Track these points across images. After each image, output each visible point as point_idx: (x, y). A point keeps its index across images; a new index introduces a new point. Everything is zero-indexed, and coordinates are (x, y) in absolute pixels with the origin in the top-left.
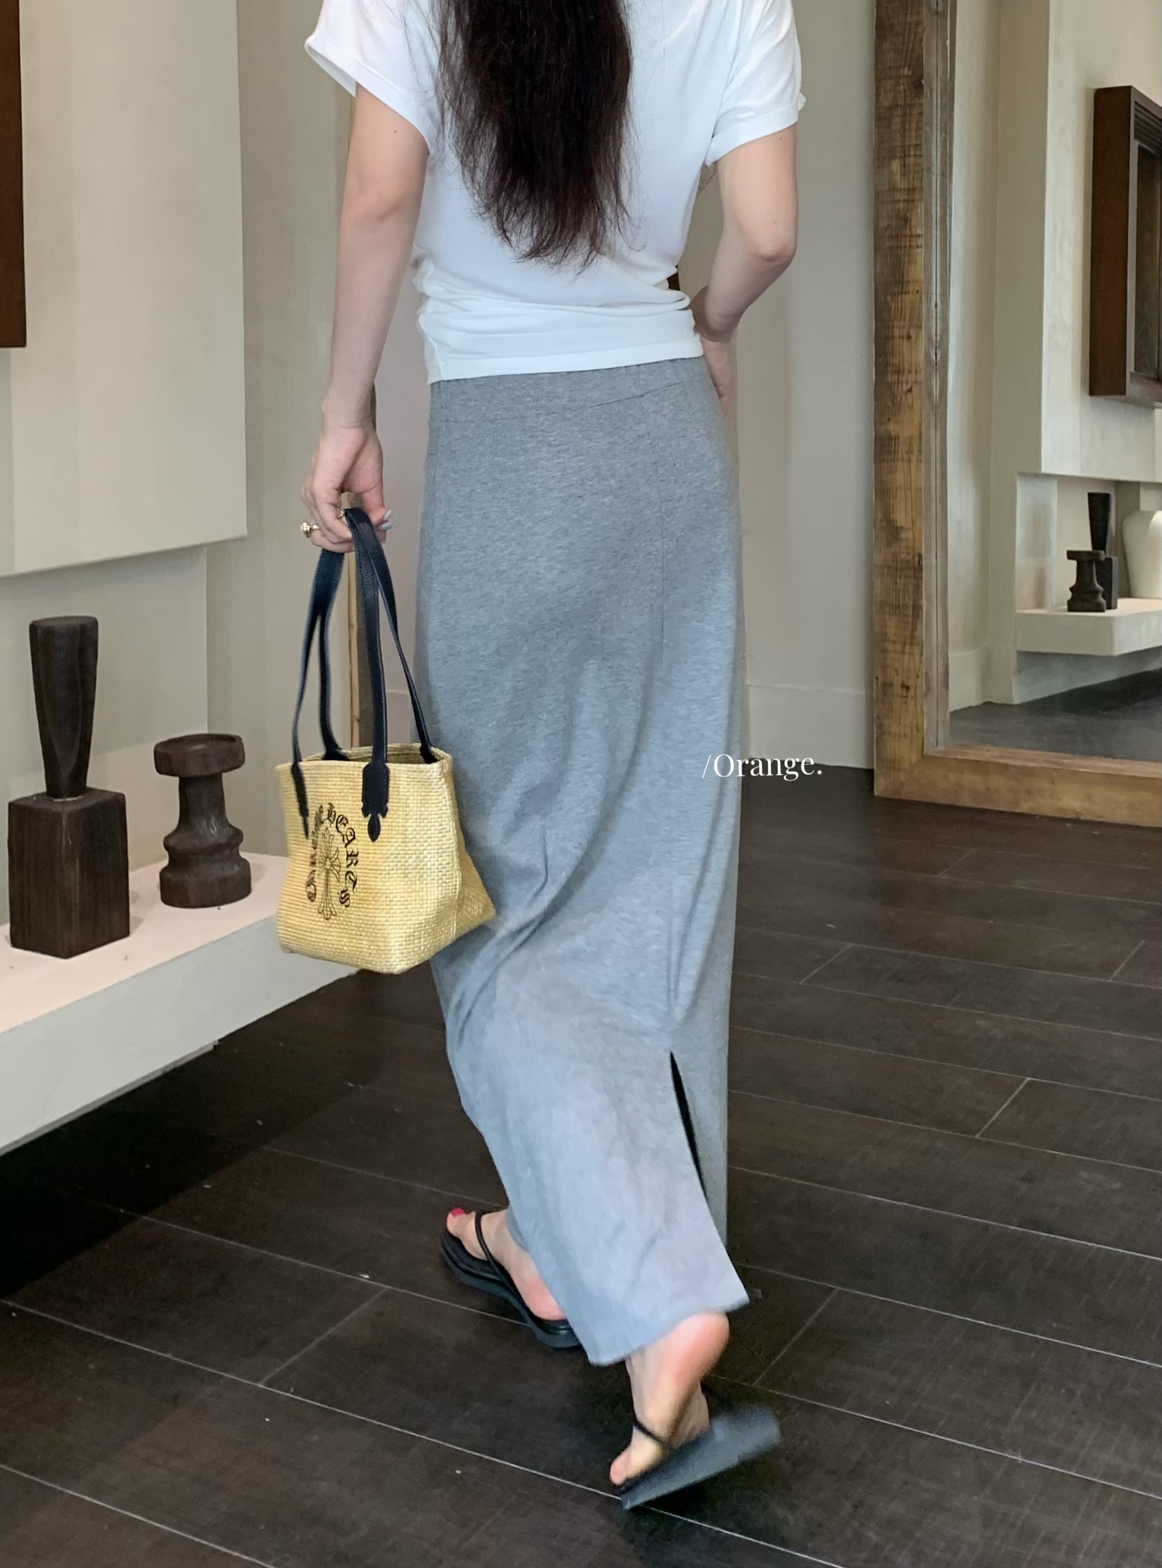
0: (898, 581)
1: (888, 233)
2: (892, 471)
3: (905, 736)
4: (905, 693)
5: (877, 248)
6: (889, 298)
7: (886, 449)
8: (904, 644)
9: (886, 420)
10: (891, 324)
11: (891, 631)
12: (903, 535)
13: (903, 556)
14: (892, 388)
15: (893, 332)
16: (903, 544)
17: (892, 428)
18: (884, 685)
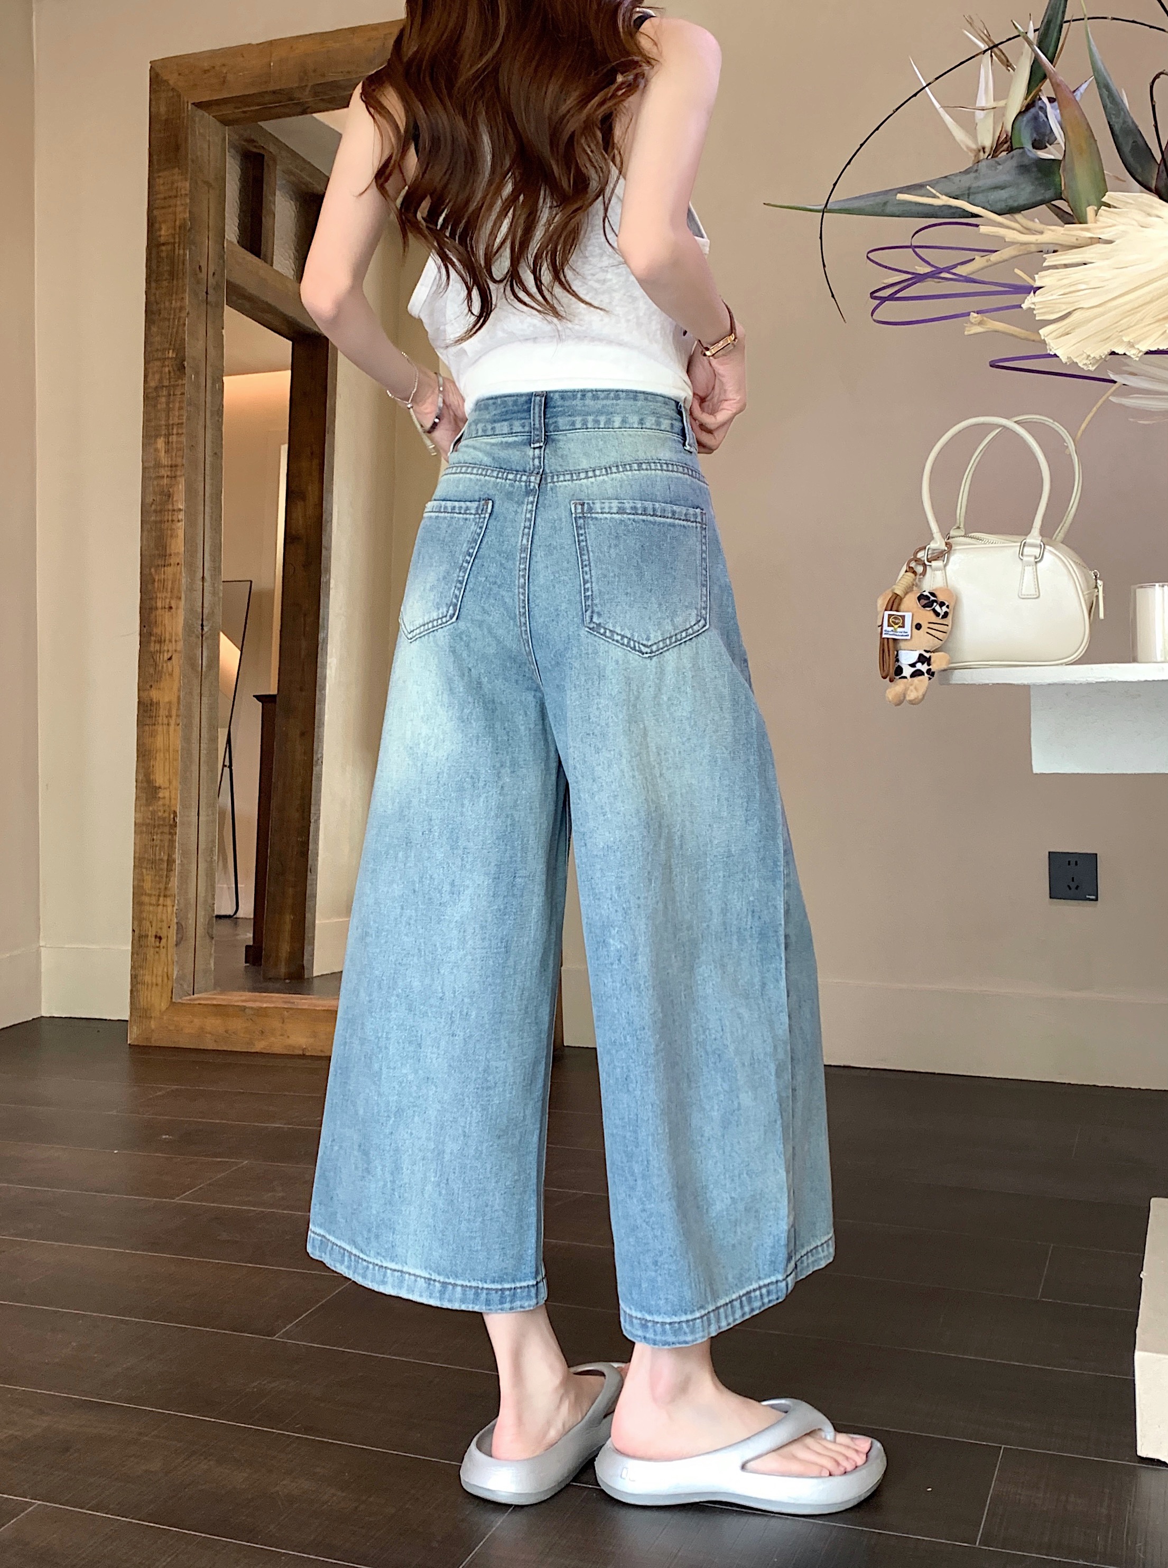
0: (155, 837)
1: (154, 507)
2: (153, 735)
3: (157, 985)
4: (158, 944)
5: (143, 522)
6: (153, 570)
7: (148, 714)
8: (159, 896)
9: (148, 687)
10: (154, 596)
11: (147, 885)
12: (161, 795)
13: (160, 814)
14: (154, 658)
15: (156, 603)
16: (161, 803)
17: (154, 694)
18: (140, 937)
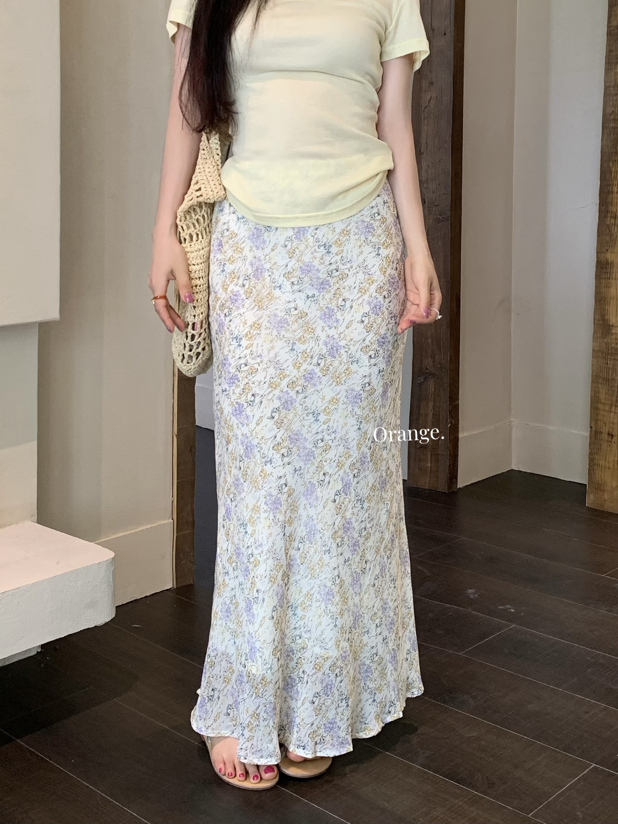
0: (609, 362)
1: (612, 117)
2: (608, 286)
3: (609, 468)
4: (610, 439)
5: (604, 127)
6: (611, 165)
7: (605, 271)
8: (611, 405)
9: (604, 250)
10: (611, 183)
11: (602, 396)
12: (613, 331)
13: (613, 346)
14: (610, 229)
15: (612, 188)
16: (613, 337)
17: (610, 256)
18: (596, 432)
